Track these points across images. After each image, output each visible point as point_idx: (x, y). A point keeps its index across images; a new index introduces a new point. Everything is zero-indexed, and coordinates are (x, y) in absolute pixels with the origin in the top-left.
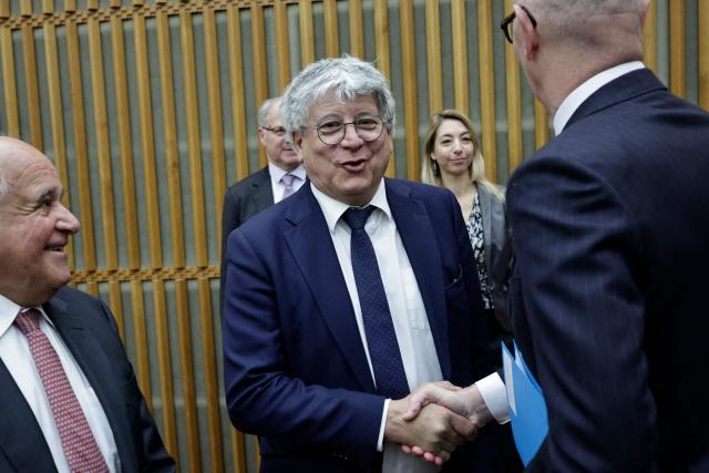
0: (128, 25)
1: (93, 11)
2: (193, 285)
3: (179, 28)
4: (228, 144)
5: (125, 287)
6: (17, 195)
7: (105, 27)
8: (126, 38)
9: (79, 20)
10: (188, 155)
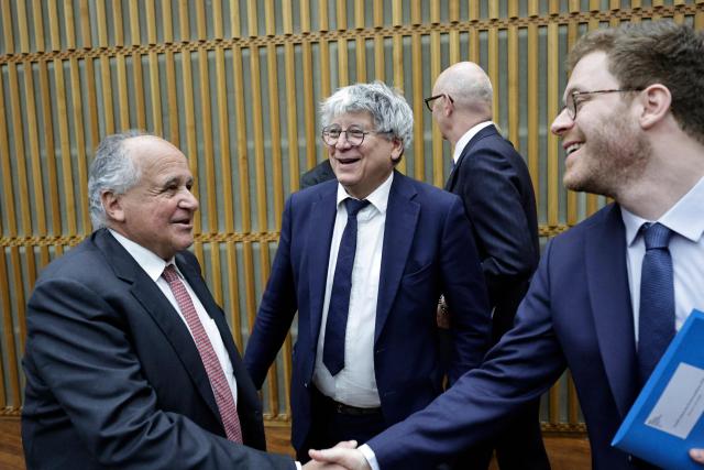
0: (211, 54)
1: (186, 43)
2: (256, 246)
3: (249, 57)
4: (284, 143)
5: (206, 246)
6: (149, 181)
7: (194, 55)
8: (210, 64)
9: (175, 50)
10: (254, 150)
